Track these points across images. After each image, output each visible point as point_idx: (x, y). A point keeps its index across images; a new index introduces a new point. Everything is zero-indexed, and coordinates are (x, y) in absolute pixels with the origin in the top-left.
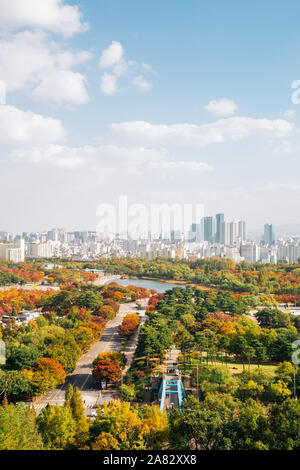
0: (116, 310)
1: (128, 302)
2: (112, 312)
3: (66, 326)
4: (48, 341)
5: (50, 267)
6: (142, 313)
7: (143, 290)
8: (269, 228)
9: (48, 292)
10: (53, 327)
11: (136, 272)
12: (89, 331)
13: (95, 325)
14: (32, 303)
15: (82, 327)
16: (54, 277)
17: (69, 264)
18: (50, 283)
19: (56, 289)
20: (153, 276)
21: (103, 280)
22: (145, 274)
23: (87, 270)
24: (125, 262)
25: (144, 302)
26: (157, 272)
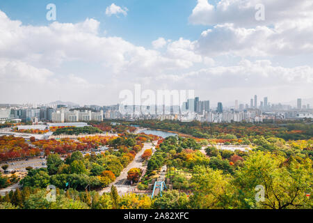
0: (142, 147)
1: (148, 142)
2: (140, 148)
3: (118, 155)
4: (109, 163)
5: (114, 124)
6: (154, 148)
7: (156, 136)
8: (220, 104)
9: (112, 137)
10: (112, 156)
11: (154, 126)
12: (127, 157)
13: (131, 154)
14: (104, 143)
15: (125, 156)
16: (116, 129)
17: (123, 123)
18: (114, 132)
19: (116, 135)
21: (138, 131)
23: (132, 126)
24: (150, 121)
25: (156, 143)
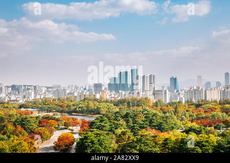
1: (61, 129)
11: (67, 109)
20: (82, 112)
22: (75, 111)
23: (23, 109)
24: (57, 102)
26: (85, 108)
